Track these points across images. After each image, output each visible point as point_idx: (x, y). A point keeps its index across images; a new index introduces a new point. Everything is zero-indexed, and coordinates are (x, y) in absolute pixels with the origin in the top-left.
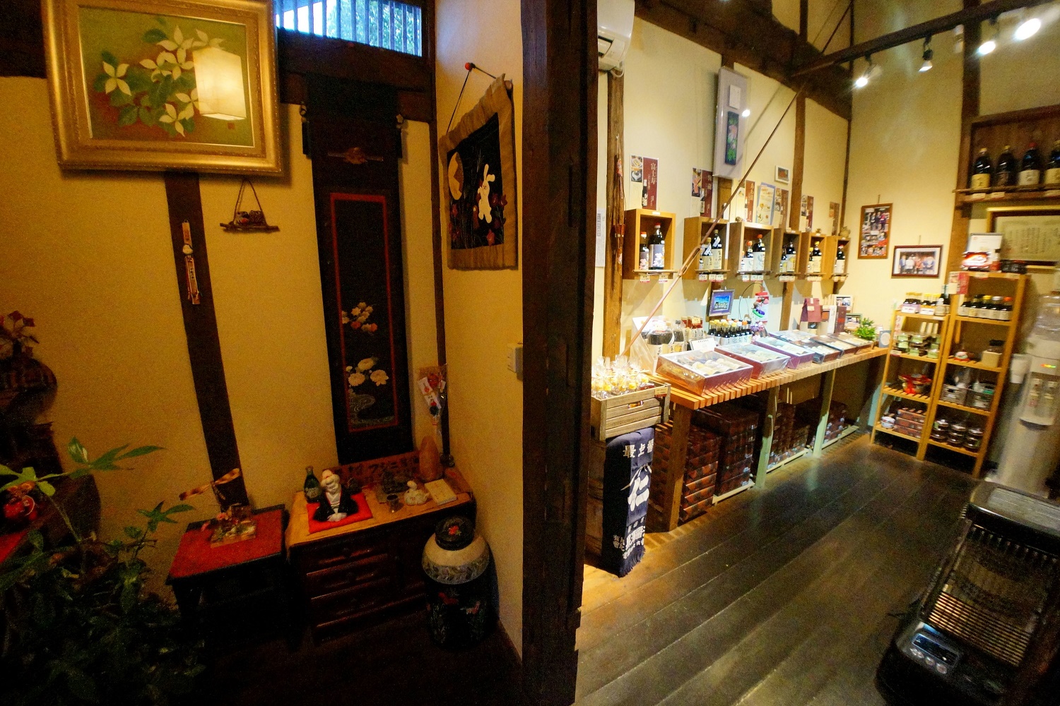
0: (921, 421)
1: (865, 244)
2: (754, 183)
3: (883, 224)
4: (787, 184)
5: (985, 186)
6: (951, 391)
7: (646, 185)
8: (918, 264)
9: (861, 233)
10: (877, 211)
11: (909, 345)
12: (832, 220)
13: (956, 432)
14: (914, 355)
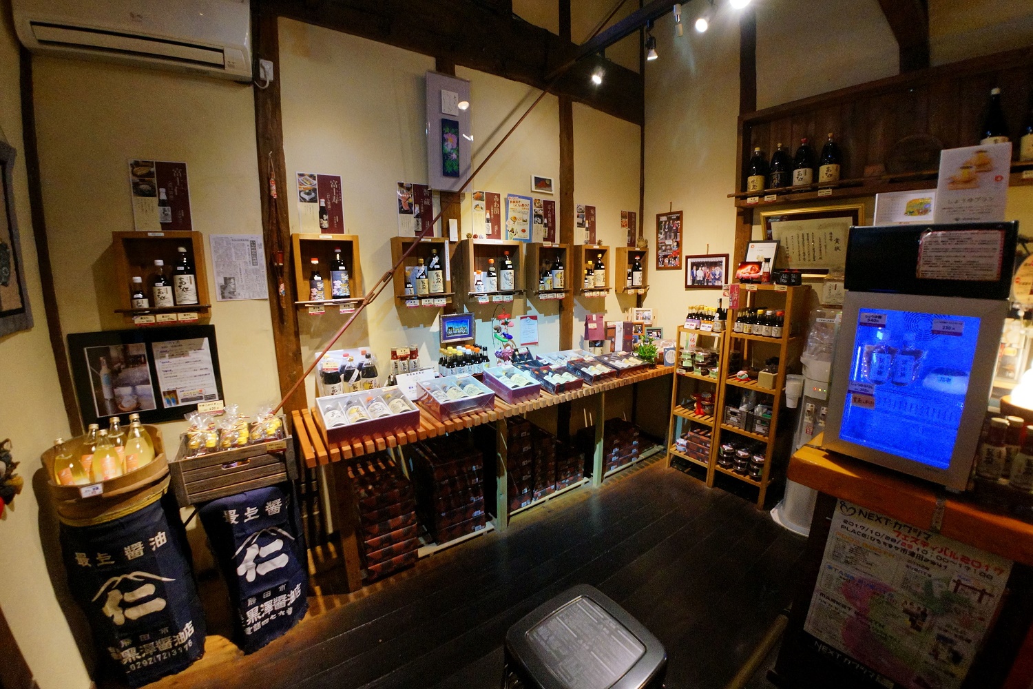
0: (708, 445)
1: (661, 254)
2: (499, 195)
3: (676, 232)
4: (552, 194)
5: (759, 188)
6: (735, 414)
7: (323, 204)
8: (707, 275)
9: (658, 243)
10: (669, 219)
11: (692, 363)
12: (626, 230)
13: (739, 458)
14: (697, 374)
